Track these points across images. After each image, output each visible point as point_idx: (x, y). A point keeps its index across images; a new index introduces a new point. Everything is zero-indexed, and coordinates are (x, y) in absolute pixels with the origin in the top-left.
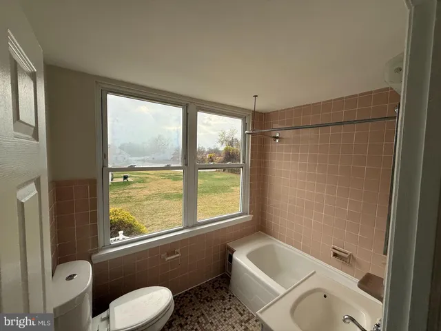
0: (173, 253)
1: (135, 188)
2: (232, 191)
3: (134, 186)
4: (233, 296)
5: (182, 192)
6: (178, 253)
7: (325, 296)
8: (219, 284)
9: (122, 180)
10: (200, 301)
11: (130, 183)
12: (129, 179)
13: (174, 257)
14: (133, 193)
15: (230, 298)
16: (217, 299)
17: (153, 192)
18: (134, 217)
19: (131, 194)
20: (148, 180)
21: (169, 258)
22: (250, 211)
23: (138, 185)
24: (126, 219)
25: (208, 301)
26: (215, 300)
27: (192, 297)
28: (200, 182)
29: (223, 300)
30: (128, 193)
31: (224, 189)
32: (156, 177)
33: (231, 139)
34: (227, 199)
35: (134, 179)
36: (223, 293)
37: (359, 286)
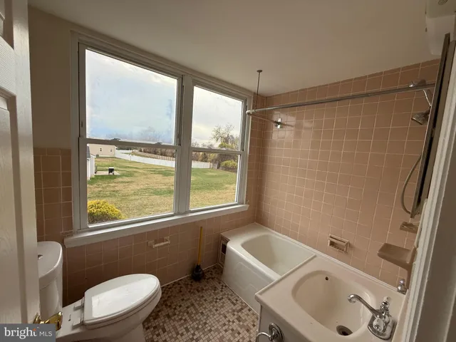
0: (163, 240)
1: (122, 182)
2: (226, 188)
3: (120, 179)
4: (226, 286)
5: (173, 188)
6: (167, 241)
7: (327, 279)
8: (211, 274)
9: (106, 173)
10: (190, 291)
11: (115, 177)
12: (116, 173)
13: (162, 244)
14: (119, 187)
15: (222, 288)
16: (208, 289)
17: (142, 186)
18: (119, 211)
19: (117, 188)
20: (136, 174)
21: (156, 245)
22: (246, 201)
23: (126, 179)
24: (110, 212)
25: (198, 291)
26: (206, 290)
27: (181, 287)
28: (193, 178)
29: (215, 290)
30: (114, 187)
31: (218, 186)
32: (146, 172)
33: (226, 136)
34: (220, 196)
35: (121, 172)
36: (215, 283)
37: (379, 255)
